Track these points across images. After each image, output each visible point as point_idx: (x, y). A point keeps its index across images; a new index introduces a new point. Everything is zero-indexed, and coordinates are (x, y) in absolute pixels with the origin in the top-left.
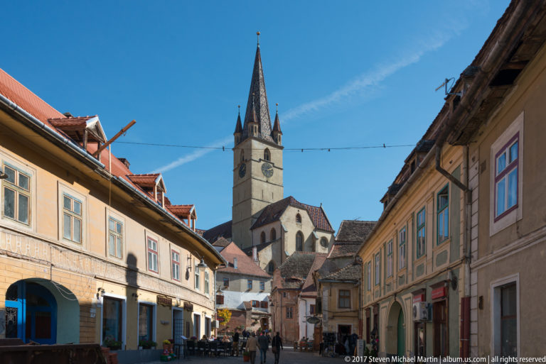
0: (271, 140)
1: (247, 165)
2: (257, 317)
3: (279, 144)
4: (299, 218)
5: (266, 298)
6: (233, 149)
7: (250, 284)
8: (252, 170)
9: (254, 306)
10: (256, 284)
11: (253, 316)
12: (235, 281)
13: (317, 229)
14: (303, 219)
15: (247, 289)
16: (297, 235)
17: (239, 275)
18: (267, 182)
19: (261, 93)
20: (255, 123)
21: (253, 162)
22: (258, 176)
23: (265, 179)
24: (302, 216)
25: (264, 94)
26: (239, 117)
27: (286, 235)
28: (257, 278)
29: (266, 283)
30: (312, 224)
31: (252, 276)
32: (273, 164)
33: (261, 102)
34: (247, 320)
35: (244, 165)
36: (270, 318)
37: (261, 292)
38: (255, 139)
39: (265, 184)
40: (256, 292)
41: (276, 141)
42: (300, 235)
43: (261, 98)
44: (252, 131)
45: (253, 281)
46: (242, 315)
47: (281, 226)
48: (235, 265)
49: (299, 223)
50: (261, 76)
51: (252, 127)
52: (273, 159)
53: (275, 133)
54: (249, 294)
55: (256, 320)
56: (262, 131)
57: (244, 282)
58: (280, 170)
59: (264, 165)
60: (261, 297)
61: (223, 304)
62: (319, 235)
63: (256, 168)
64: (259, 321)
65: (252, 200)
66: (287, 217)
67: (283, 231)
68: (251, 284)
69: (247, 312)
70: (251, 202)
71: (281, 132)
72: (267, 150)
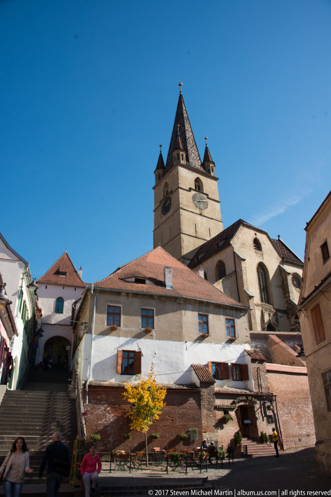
0: (202, 169)
1: (173, 197)
2: (227, 402)
3: (212, 174)
4: (257, 244)
5: (242, 356)
6: (154, 188)
7: (204, 324)
8: (181, 200)
9: (217, 376)
10: (217, 322)
11: (218, 402)
12: (170, 316)
13: (284, 261)
14: (263, 246)
15: (197, 334)
16: (258, 268)
17: (178, 302)
18: (201, 214)
19: (186, 128)
20: (182, 150)
21: (180, 190)
22: (189, 207)
23: (198, 211)
24: (261, 241)
25: (190, 129)
26: (161, 156)
27: (243, 264)
28: (220, 308)
29: (237, 321)
30: (276, 254)
31: (208, 304)
32: (207, 195)
33: (187, 135)
34: (204, 412)
35: (169, 198)
36: (257, 406)
37: (231, 341)
38: (183, 166)
39: (199, 218)
40: (217, 342)
41: (209, 171)
42: (262, 268)
43: (187, 132)
44: (179, 158)
45: (212, 318)
46: (192, 401)
47: (234, 253)
48: (169, 282)
49: (259, 252)
50: (185, 115)
51: (178, 155)
52: (206, 189)
53: (207, 164)
54: (203, 346)
55: (226, 411)
56: (191, 160)
57: (190, 317)
58: (216, 203)
59: (195, 195)
60: (231, 354)
61: (139, 372)
62: (289, 269)
63: (185, 198)
64: (232, 414)
65: (182, 236)
66: (240, 241)
67: (238, 260)
68: (207, 323)
69: (204, 392)
70: (180, 238)
71: (213, 163)
72: (197, 180)
